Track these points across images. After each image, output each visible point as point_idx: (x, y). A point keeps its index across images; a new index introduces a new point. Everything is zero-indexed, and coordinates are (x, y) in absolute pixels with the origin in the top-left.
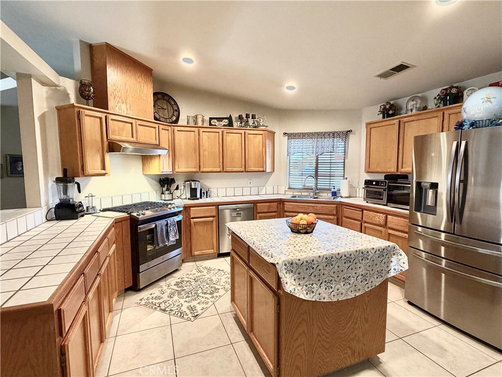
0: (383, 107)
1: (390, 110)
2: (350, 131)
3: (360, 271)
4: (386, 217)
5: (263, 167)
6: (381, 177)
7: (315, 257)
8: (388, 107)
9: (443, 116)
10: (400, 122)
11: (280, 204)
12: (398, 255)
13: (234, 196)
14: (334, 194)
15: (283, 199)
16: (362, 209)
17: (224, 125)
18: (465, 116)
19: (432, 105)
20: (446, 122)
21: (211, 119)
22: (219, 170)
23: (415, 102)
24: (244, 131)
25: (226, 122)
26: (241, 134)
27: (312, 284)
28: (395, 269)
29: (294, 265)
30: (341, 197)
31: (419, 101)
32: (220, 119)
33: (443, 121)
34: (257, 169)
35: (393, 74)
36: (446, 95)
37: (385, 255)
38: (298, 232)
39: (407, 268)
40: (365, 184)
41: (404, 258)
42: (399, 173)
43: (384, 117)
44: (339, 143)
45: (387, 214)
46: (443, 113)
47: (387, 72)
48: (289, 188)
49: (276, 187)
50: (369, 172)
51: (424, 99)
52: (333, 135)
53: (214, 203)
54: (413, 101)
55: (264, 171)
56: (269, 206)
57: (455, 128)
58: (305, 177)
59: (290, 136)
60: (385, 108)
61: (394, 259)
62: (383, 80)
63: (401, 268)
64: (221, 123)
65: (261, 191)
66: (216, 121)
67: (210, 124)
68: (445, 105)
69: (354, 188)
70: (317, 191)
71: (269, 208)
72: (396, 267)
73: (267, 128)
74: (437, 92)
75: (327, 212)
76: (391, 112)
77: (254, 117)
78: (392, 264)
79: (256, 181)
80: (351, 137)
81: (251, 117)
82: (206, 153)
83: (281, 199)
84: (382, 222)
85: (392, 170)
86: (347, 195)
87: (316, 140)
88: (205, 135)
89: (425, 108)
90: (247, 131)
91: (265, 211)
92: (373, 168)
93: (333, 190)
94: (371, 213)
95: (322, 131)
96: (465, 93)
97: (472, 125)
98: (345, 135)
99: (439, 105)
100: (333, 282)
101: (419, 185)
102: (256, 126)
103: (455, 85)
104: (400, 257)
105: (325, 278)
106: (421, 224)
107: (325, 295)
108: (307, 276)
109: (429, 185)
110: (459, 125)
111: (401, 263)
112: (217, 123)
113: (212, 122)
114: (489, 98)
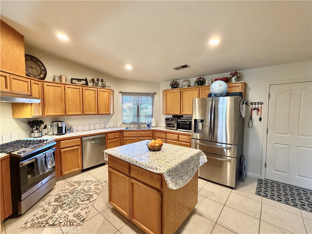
0: (172, 83)
1: (175, 85)
2: (155, 93)
3: (192, 167)
4: (178, 136)
5: (109, 111)
6: (171, 117)
7: (177, 164)
8: (174, 83)
9: (199, 90)
10: (181, 91)
11: (121, 133)
12: (202, 155)
13: (89, 130)
14: (148, 125)
15: (123, 130)
16: (166, 133)
17: (82, 84)
18: (211, 91)
19: (192, 84)
20: (200, 92)
21: (72, 79)
22: (80, 113)
23: (186, 82)
24: (97, 89)
25: (84, 82)
26: (95, 91)
27: (177, 180)
28: (202, 162)
29: (170, 171)
30: (152, 127)
31: (187, 82)
32: (79, 80)
33: (199, 92)
34: (105, 113)
35: (181, 68)
36: (199, 81)
37: (198, 155)
38: (154, 150)
39: (207, 161)
40: (166, 120)
41: (205, 156)
42: (181, 115)
43: (172, 88)
44: (150, 98)
45: (179, 134)
46: (199, 89)
47: (179, 67)
48: (123, 123)
49: (115, 123)
50: (166, 114)
51: (189, 81)
52: (147, 94)
53: (78, 136)
54: (185, 82)
55: (109, 114)
56: (115, 134)
57: (208, 96)
58: (134, 117)
59: (123, 93)
60: (173, 84)
61: (201, 157)
62: (176, 70)
63: (204, 161)
64: (80, 82)
65: (107, 125)
66: (76, 81)
67: (72, 83)
68: (198, 85)
69: (158, 122)
70: (139, 124)
71: (114, 137)
72: (202, 161)
73: (110, 88)
74: (195, 79)
75: (148, 136)
76: (175, 86)
77: (102, 81)
78: (200, 160)
79: (103, 120)
80: (155, 95)
81: (100, 80)
82: (70, 102)
83: (121, 130)
84: (176, 138)
85: (178, 113)
86: (155, 126)
87: (138, 97)
88: (70, 90)
89: (189, 86)
90: (98, 89)
91: (113, 138)
92: (168, 112)
93: (148, 123)
94: (171, 134)
95: (141, 92)
96: (206, 82)
97: (215, 96)
98: (153, 95)
99: (196, 85)
100: (184, 176)
101: (195, 120)
102: (103, 87)
103: (201, 77)
104: (204, 156)
105: (181, 175)
106: (198, 139)
107: (181, 184)
108: (175, 176)
109: (200, 121)
110: (210, 95)
111: (204, 159)
112: (77, 82)
113: (73, 81)
114: (220, 85)
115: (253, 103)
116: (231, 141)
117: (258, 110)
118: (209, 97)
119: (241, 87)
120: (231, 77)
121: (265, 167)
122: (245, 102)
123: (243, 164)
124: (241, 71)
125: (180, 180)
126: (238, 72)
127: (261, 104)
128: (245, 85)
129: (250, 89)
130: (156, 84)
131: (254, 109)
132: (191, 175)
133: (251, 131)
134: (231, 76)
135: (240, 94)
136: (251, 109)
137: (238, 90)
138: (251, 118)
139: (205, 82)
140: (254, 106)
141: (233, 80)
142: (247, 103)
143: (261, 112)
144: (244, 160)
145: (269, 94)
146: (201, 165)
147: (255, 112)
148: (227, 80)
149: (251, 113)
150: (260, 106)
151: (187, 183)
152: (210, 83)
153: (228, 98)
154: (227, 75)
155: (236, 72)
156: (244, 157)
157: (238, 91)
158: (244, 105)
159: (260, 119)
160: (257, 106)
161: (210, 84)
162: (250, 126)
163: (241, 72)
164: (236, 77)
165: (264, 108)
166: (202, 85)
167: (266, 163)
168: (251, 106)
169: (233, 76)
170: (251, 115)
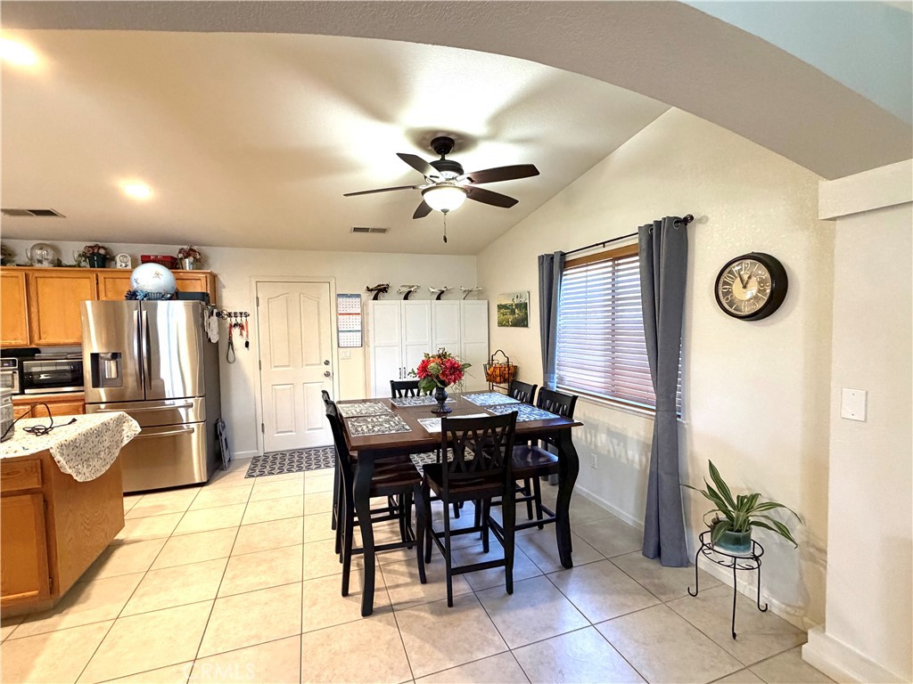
3: (107, 444)
7: (76, 436)
9: (97, 279)
10: (27, 275)
12: (128, 422)
18: (135, 286)
19: (69, 259)
20: (101, 286)
23: (44, 252)
27: (78, 466)
28: (128, 436)
29: (64, 447)
31: (50, 252)
33: (97, 284)
35: (29, 215)
36: (93, 254)
37: (119, 422)
39: (140, 430)
41: (135, 423)
42: (34, 347)
45: (31, 403)
46: (97, 276)
47: (22, 211)
51: (57, 250)
54: (41, 249)
57: (125, 296)
61: (125, 427)
63: (133, 433)
68: (92, 266)
72: (129, 434)
74: (81, 246)
78: (124, 432)
85: (19, 341)
89: (59, 264)
96: (118, 259)
97: (145, 297)
99: (83, 264)
100: (91, 459)
101: (95, 357)
103: (100, 244)
104: (131, 423)
105: (85, 456)
106: (104, 400)
107: (87, 474)
108: (74, 458)
109: (109, 356)
110: (132, 295)
111: (132, 428)
114: (157, 274)
115: (233, 315)
116: (194, 391)
117: (242, 327)
118: (131, 299)
119: (204, 281)
120: (181, 259)
121: (263, 431)
122: (215, 311)
123: (221, 434)
124: (203, 247)
125: (85, 467)
126: (195, 248)
127: (246, 315)
128: (214, 278)
129: (224, 287)
131: (235, 325)
132: (107, 460)
133: (233, 367)
134: (181, 256)
135: (204, 297)
136: (228, 326)
137: (199, 287)
138: (231, 343)
139: (113, 259)
140: (233, 320)
141: (187, 264)
142: (219, 314)
143: (247, 332)
144: (224, 427)
145: (257, 298)
146: (126, 441)
148: (172, 263)
149: (230, 333)
150: (244, 319)
151: (99, 475)
152: (129, 264)
153: (179, 306)
154: (173, 250)
155: (191, 250)
156: (223, 422)
157: (199, 290)
158: (214, 318)
159: (247, 344)
160: (239, 320)
161: (129, 267)
162: (231, 359)
163: (204, 249)
164: (192, 259)
165: (251, 322)
166: (104, 267)
167: (263, 425)
168: (229, 319)
169: (186, 257)
170: (230, 338)
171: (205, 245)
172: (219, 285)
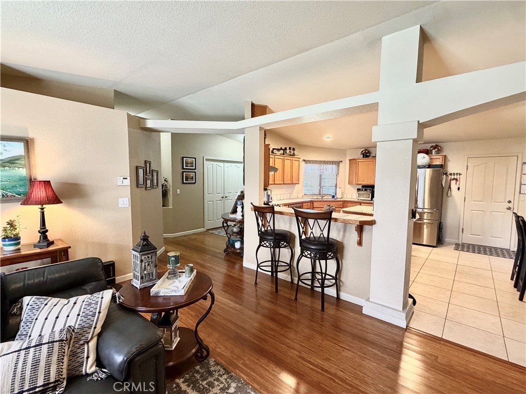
2: (341, 161)
8: (367, 152)
11: (311, 203)
14: (333, 197)
15: (312, 200)
16: (360, 203)
17: (281, 154)
21: (273, 149)
22: (282, 183)
25: (282, 152)
26: (291, 160)
30: (339, 198)
32: (278, 150)
34: (296, 182)
43: (363, 157)
44: (334, 166)
48: (305, 194)
50: (357, 184)
52: (332, 163)
55: (299, 184)
59: (307, 162)
60: (365, 152)
64: (279, 152)
65: (291, 196)
70: (323, 195)
73: (298, 157)
76: (368, 154)
77: (294, 149)
80: (341, 164)
81: (292, 149)
85: (372, 183)
87: (323, 165)
92: (360, 182)
93: (333, 195)
95: (326, 160)
98: (338, 163)
102: (294, 155)
112: (277, 152)
113: (274, 151)
114: (424, 157)
115: (452, 174)
117: (457, 180)
119: (441, 159)
121: (463, 232)
122: (445, 172)
123: (442, 229)
126: (438, 144)
127: (460, 174)
128: (445, 156)
129: (450, 161)
130: (342, 151)
131: (453, 179)
133: (450, 199)
134: (431, 149)
135: (441, 166)
136: (450, 179)
137: (438, 162)
138: (450, 187)
140: (453, 177)
141: (434, 152)
142: (446, 174)
143: (460, 182)
144: (443, 226)
145: (467, 166)
147: (453, 182)
148: (427, 152)
149: (450, 183)
150: (458, 176)
153: (428, 171)
154: (428, 147)
155: (437, 145)
156: (443, 223)
158: (444, 176)
159: (459, 189)
160: (455, 177)
162: (449, 195)
163: (441, 145)
164: (436, 150)
165: (462, 178)
167: (463, 229)
168: (450, 176)
169: (434, 149)
170: (450, 185)
171: (442, 142)
172: (447, 160)
